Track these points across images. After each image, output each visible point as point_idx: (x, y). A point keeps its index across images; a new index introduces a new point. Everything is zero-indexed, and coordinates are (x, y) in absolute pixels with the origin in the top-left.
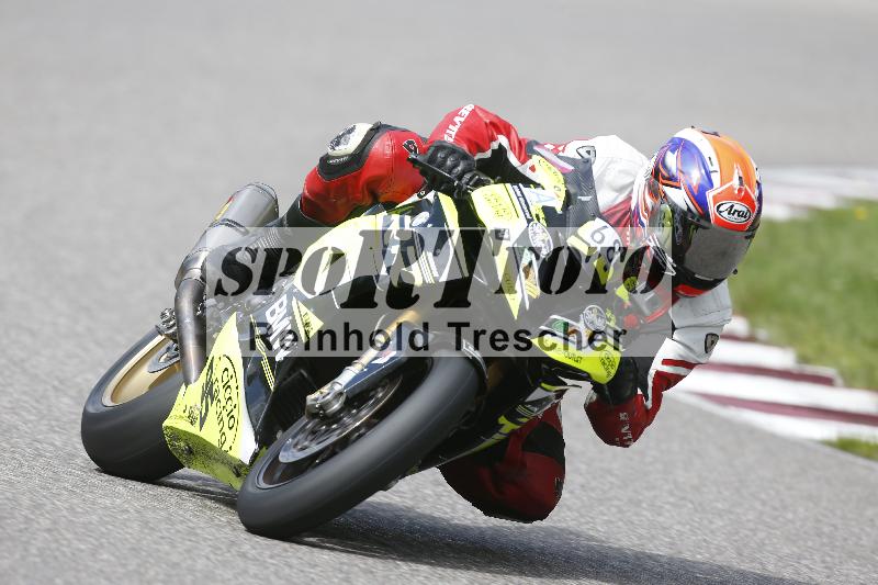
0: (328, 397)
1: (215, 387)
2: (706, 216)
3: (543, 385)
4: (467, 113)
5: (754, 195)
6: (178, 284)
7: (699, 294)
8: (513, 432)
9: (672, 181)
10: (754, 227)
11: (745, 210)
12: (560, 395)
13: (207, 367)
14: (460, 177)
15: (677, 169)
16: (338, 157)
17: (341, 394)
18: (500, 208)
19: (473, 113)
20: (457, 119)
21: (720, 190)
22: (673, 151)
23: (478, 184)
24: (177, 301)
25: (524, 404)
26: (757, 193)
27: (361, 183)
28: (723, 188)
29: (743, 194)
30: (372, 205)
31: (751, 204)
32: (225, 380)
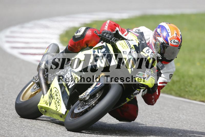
0: (86, 96)
1: (53, 95)
2: (168, 43)
3: (137, 89)
4: (109, 22)
5: (180, 38)
6: (38, 70)
7: (168, 63)
8: (129, 101)
9: (159, 35)
10: (180, 46)
11: (178, 42)
13: (50, 90)
14: (111, 39)
15: (160, 33)
16: (78, 36)
18: (123, 46)
19: (110, 22)
20: (107, 24)
21: (171, 37)
22: (159, 28)
23: (116, 41)
24: (39, 74)
25: (133, 94)
26: (180, 37)
27: (84, 42)
28: (172, 37)
29: (177, 37)
30: (86, 47)
31: (179, 40)
32: (56, 93)
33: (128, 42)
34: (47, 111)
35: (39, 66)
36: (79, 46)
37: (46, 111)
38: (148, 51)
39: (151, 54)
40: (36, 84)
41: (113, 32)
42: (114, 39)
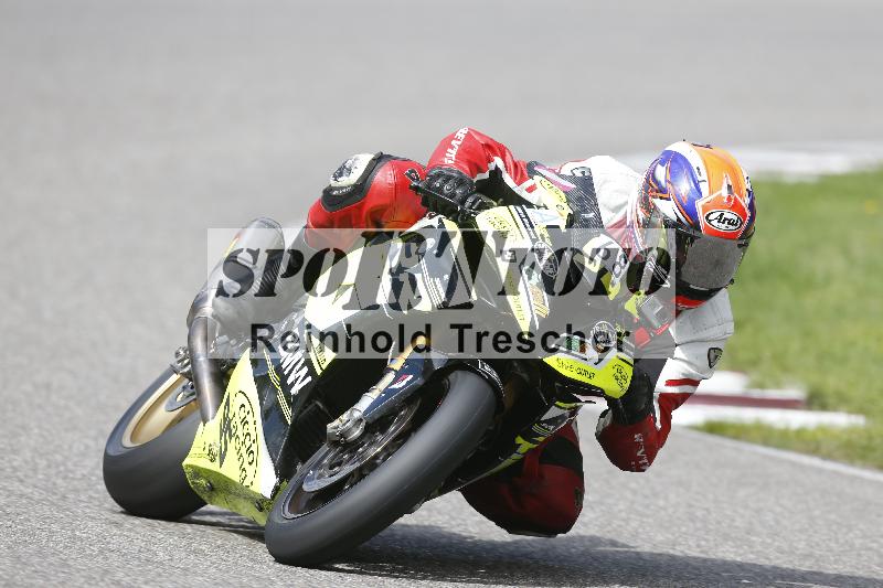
0: (348, 424)
1: (233, 423)
2: (696, 226)
3: (557, 403)
4: (463, 136)
5: (745, 202)
6: (190, 323)
7: (695, 304)
9: (660, 192)
10: (747, 235)
11: (736, 218)
12: (574, 412)
13: (223, 404)
14: (463, 202)
15: (666, 181)
16: (342, 188)
17: (361, 420)
19: (469, 136)
20: (453, 143)
21: (708, 199)
22: (663, 164)
24: (190, 338)
25: (539, 422)
26: (748, 200)
27: (364, 213)
28: (712, 197)
29: (732, 202)
31: (741, 211)
32: (243, 415)
33: (525, 213)
35: (196, 306)
37: (212, 488)
40: (187, 380)
41: (480, 177)
42: (473, 203)
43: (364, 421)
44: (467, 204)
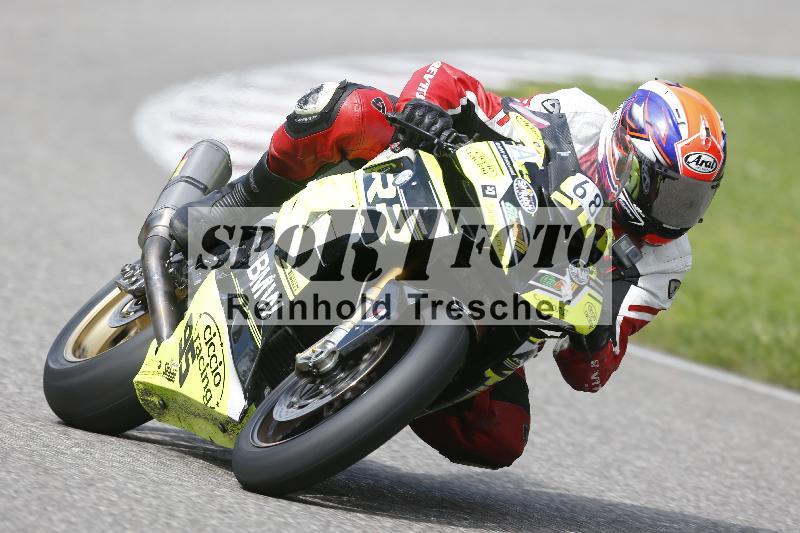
0: (322, 356)
1: (196, 345)
2: (674, 167)
3: (531, 338)
4: (436, 71)
5: (720, 146)
6: (142, 241)
7: (665, 242)
9: (639, 132)
10: (719, 177)
11: (712, 160)
12: (541, 346)
14: (438, 135)
15: (645, 121)
16: (306, 116)
17: (334, 352)
18: (485, 166)
19: (441, 70)
20: (426, 77)
21: (686, 142)
22: (639, 103)
23: (458, 142)
24: (144, 258)
25: (511, 357)
26: (722, 143)
27: (330, 141)
29: (710, 145)
30: (340, 162)
31: (717, 153)
32: (208, 337)
33: (504, 150)
34: (167, 403)
35: (148, 226)
36: (312, 158)
37: (164, 406)
38: (580, 191)
39: (593, 202)
40: (130, 296)
41: (450, 112)
42: (449, 137)
43: (338, 353)
44: (443, 138)
